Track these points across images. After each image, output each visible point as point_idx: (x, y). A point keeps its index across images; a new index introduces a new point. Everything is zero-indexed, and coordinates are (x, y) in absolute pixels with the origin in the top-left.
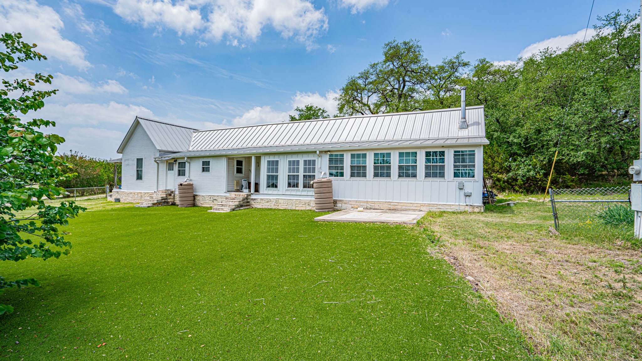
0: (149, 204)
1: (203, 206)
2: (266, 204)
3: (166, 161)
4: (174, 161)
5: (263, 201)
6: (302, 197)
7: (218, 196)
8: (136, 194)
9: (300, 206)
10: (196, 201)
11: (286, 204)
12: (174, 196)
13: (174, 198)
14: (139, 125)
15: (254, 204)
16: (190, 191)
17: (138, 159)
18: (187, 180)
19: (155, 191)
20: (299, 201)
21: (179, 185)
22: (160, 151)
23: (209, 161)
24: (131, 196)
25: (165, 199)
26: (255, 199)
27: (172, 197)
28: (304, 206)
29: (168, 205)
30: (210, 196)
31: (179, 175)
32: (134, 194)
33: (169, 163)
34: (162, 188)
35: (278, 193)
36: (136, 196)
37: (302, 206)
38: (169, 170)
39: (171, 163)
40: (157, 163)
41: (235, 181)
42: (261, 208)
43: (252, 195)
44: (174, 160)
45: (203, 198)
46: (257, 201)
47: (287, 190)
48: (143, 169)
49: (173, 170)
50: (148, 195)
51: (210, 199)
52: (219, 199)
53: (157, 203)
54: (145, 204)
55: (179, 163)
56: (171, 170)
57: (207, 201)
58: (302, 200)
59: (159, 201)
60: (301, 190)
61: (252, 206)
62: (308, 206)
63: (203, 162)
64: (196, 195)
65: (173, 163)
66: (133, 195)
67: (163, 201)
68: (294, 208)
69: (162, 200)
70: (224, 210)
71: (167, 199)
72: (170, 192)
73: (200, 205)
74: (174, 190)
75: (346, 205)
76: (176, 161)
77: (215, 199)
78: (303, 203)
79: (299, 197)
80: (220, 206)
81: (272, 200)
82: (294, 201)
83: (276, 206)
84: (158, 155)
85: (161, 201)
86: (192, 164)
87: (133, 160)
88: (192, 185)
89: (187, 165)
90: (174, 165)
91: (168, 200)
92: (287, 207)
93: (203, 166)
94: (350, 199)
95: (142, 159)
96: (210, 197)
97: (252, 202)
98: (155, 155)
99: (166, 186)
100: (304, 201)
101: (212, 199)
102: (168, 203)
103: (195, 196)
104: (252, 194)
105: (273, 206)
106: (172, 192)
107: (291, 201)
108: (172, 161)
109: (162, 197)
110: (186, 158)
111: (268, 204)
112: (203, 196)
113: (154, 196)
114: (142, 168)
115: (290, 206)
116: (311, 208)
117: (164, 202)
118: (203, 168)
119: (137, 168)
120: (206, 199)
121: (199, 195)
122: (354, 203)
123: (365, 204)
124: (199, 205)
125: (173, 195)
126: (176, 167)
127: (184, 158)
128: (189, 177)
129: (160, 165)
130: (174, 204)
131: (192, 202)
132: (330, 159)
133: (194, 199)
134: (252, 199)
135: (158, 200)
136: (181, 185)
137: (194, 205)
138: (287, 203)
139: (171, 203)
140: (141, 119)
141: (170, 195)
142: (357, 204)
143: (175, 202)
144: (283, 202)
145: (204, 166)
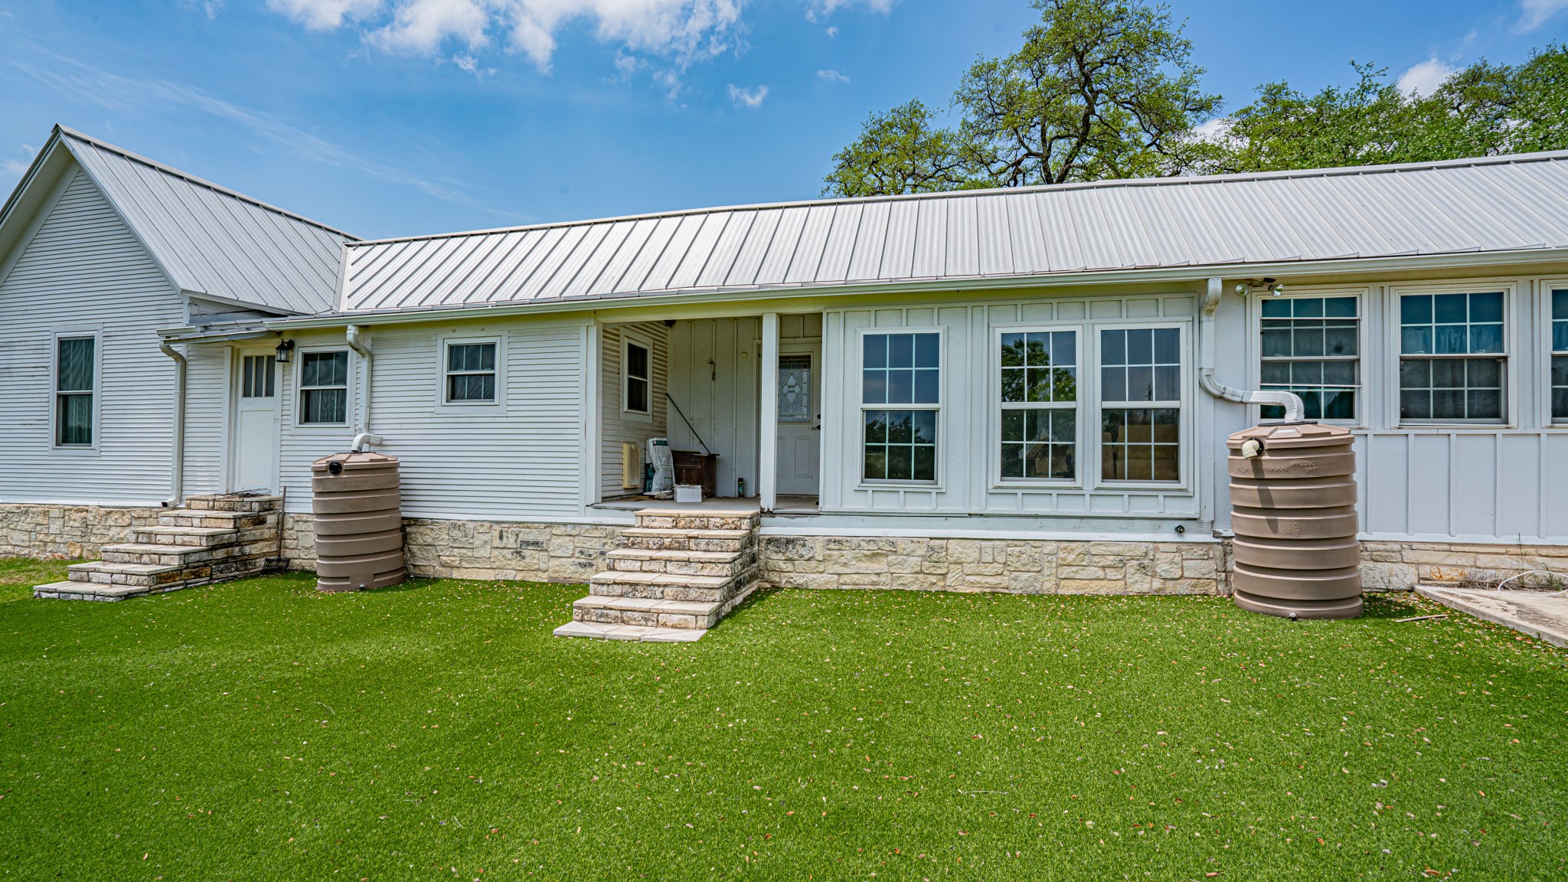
0: (133, 580)
1: (456, 575)
2: (864, 566)
3: (228, 351)
4: (281, 348)
5: (848, 554)
6: (1095, 529)
7: (549, 525)
8: (54, 513)
9: (1092, 572)
10: (415, 549)
11: (999, 568)
12: (280, 524)
13: (280, 537)
14: (72, 174)
15: (789, 566)
16: (383, 500)
17: (63, 344)
18: (362, 442)
19: (169, 500)
20: (1079, 548)
21: (318, 472)
22: (196, 300)
23: (492, 346)
24: (26, 523)
25: (231, 545)
26: (789, 541)
27: (267, 532)
28: (1111, 573)
29: (246, 577)
30: (502, 529)
31: (307, 417)
32: (46, 513)
33: (248, 360)
34: (208, 483)
35: (942, 509)
36: (55, 527)
37: (1100, 573)
38: (246, 394)
39: (259, 359)
40: (178, 357)
41: (626, 447)
42: (834, 586)
43: (764, 520)
44: (277, 342)
45: (455, 533)
46: (803, 551)
47: (996, 492)
48: (96, 390)
49: (270, 393)
50: (126, 520)
51: (497, 543)
52: (556, 541)
53: (179, 571)
54: (107, 578)
55: (308, 358)
56: (258, 394)
57: (485, 552)
58: (1100, 543)
59: (194, 558)
60: (1088, 489)
61: (775, 577)
62: (1137, 577)
63: (451, 347)
64: (417, 522)
65: (271, 359)
66: (40, 519)
67: (220, 554)
68: (1048, 586)
69: (213, 548)
70: (662, 618)
71: (239, 544)
72: (256, 507)
73: (444, 573)
74: (276, 494)
75: (1385, 567)
76: (288, 347)
77: (531, 538)
78: (1109, 560)
79: (1076, 529)
80: (618, 589)
81: (901, 545)
82: (1051, 547)
83: (933, 579)
84: (181, 320)
85: (205, 556)
86: (383, 364)
87: (40, 349)
88: (392, 468)
89: (356, 368)
90: (278, 368)
91: (247, 549)
92: (1004, 581)
93: (450, 368)
94: (1403, 537)
95: (90, 342)
96: (498, 528)
97: (776, 559)
98: (164, 321)
99: (231, 476)
100: (1115, 549)
101: (510, 541)
102: (245, 561)
103: (407, 526)
104: (771, 514)
105: (909, 578)
106: (269, 506)
107: (1027, 549)
108: (269, 348)
109: (213, 536)
110: (351, 332)
111: (880, 565)
112: (455, 526)
113: (164, 527)
114: (89, 385)
115: (1026, 575)
116: (1157, 584)
117: (225, 561)
118: (453, 379)
119: (62, 383)
120: (477, 543)
121: (433, 521)
122: (1439, 557)
123: (1509, 562)
124: (430, 572)
125: (271, 519)
126: (290, 381)
127: (343, 330)
128: (369, 426)
129: (195, 371)
130: (278, 567)
131: (390, 560)
132: (1264, 323)
133: (405, 537)
134: (770, 541)
135: (186, 554)
136: (335, 468)
137: (407, 576)
138: (1001, 559)
139: (261, 563)
140: (82, 145)
141: (259, 521)
142: (1453, 560)
143: (288, 554)
144: (974, 555)
145: (456, 369)
